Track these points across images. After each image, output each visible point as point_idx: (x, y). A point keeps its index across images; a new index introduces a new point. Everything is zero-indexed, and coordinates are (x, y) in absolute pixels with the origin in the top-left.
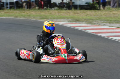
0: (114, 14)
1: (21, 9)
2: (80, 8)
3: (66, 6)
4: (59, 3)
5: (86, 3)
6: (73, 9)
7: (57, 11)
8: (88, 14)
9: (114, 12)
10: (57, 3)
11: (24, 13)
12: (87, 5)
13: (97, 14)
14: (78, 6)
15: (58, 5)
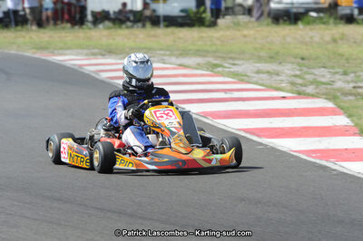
0: (245, 36)
1: (19, 28)
2: (166, 23)
3: (132, 18)
4: (115, 12)
5: (182, 11)
6: (148, 25)
7: (105, 32)
8: (180, 38)
9: (245, 32)
10: (111, 12)
11: (24, 37)
12: (183, 14)
13: (202, 37)
14: (162, 19)
15: (112, 16)
